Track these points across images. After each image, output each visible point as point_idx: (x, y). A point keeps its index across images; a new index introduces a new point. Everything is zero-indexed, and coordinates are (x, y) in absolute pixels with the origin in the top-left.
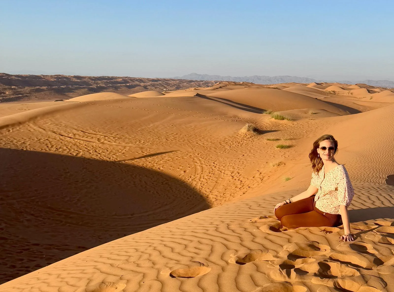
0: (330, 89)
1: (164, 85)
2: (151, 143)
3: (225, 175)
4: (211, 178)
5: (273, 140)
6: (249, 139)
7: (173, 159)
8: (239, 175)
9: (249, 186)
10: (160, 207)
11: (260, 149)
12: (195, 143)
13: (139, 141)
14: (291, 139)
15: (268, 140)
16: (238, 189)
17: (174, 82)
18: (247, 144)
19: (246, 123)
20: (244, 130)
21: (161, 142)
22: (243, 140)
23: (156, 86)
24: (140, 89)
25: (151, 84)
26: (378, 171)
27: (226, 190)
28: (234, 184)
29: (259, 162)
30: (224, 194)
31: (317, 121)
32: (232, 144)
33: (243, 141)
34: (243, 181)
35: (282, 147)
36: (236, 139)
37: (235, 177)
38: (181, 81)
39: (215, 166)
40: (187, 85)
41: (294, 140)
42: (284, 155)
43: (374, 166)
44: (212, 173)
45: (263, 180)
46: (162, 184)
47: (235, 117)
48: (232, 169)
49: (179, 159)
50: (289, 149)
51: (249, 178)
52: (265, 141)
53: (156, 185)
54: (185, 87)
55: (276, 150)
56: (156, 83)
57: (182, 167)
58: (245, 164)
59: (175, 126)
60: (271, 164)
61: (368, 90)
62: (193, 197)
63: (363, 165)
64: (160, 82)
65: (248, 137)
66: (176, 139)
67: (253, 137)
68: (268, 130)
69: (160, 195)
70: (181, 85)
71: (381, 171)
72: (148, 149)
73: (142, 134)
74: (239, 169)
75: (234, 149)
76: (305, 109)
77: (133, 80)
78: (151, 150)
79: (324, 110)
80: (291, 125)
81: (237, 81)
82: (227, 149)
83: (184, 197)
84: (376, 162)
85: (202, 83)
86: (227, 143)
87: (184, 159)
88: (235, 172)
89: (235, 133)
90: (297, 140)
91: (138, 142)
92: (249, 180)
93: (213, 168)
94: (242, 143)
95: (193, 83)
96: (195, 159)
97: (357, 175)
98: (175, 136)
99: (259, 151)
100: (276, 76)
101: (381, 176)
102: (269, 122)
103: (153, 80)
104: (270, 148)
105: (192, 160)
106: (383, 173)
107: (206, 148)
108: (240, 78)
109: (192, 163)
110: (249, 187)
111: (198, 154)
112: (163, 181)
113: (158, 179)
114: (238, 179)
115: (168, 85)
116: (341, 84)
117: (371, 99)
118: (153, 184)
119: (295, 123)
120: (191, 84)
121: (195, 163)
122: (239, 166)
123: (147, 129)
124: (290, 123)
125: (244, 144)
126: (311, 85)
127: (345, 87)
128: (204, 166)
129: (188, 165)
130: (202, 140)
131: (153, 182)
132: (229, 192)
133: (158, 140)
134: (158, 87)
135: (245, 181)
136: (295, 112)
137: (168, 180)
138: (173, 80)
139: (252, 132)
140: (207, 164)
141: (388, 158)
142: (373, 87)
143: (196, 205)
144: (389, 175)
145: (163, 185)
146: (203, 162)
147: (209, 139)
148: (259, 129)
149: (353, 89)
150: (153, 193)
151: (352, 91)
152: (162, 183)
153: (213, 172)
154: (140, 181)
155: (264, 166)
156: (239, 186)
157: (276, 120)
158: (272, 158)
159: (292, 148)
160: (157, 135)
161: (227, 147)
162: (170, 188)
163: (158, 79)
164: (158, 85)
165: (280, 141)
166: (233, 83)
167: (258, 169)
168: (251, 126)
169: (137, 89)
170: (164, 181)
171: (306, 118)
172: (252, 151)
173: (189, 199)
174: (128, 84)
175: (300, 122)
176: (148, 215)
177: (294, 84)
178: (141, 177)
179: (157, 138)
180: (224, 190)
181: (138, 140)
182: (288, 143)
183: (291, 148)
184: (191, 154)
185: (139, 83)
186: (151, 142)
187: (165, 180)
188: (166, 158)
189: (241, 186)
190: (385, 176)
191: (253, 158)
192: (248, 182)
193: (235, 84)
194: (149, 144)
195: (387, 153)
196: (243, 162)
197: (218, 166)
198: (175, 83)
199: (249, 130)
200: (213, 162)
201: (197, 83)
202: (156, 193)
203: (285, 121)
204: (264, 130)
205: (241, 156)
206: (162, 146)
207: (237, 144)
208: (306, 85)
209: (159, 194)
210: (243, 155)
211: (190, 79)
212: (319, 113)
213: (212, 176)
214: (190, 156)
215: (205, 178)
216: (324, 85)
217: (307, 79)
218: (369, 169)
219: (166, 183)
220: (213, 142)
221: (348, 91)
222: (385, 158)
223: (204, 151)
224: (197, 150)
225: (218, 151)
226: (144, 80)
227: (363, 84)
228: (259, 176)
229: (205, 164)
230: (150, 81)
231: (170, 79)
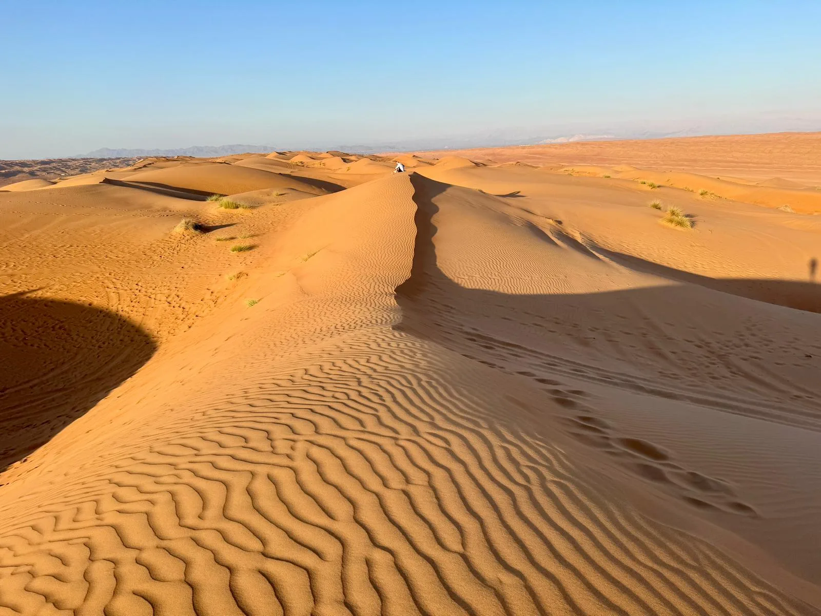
0: (296, 160)
1: (62, 169)
2: (27, 266)
3: (157, 302)
4: (135, 309)
5: (226, 240)
6: (189, 242)
7: (68, 286)
8: (180, 298)
9: (197, 314)
10: (52, 370)
11: (208, 255)
12: (103, 257)
13: (7, 264)
14: (253, 236)
15: (218, 240)
16: (179, 322)
17: (76, 162)
18: (187, 250)
19: (181, 218)
20: (179, 228)
21: (44, 261)
22: (179, 244)
23: (49, 171)
24: (23, 177)
25: (39, 168)
26: (380, 280)
27: (161, 326)
28: (173, 314)
29: (209, 275)
30: (158, 332)
31: (284, 206)
32: (163, 252)
33: (179, 246)
34: (187, 307)
35: (241, 250)
36: (168, 243)
37: (173, 304)
38: (87, 161)
39: (139, 289)
40: (97, 165)
41: (256, 237)
42: (244, 262)
43: (373, 273)
44: (135, 301)
45: (217, 303)
46: (53, 330)
47: (165, 209)
48: (166, 291)
49: (79, 284)
50: (250, 251)
51: (195, 302)
52: (214, 242)
53: (43, 332)
54: (94, 168)
55: (231, 254)
56: (48, 166)
57: (85, 297)
58: (186, 280)
59: (68, 233)
60: (226, 277)
61: (342, 159)
62: (109, 343)
63: (358, 273)
64: (54, 164)
65: (186, 238)
66: (70, 254)
67: (195, 238)
68: (217, 224)
69: (50, 349)
70: (88, 166)
71: (384, 282)
72: (24, 275)
73: (11, 253)
74: (177, 289)
75: (168, 260)
76: (268, 190)
77: (11, 164)
78: (29, 276)
79: (293, 189)
80: (251, 215)
81: (170, 155)
82: (155, 261)
83: (93, 346)
84: (374, 267)
85: (118, 161)
86: (154, 251)
87: (87, 284)
88: (173, 295)
89: (166, 234)
90: (260, 237)
91: (5, 266)
92: (196, 305)
93: (136, 294)
94: (178, 249)
95: (104, 162)
96: (106, 281)
97: (353, 293)
98: (69, 249)
99: (205, 259)
100: (223, 146)
101: (386, 290)
102: (216, 214)
103: (43, 163)
104: (222, 252)
105: (101, 283)
106: (388, 283)
107: (122, 263)
108: (172, 151)
109: (101, 289)
110: (197, 316)
111: (110, 274)
112: (54, 325)
113: (45, 322)
114: (178, 305)
115: (68, 167)
116: (309, 153)
117: (348, 170)
118: (37, 331)
119: (255, 211)
120: (103, 163)
121: (107, 289)
122: (178, 286)
123: (18, 243)
124: (248, 213)
125: (182, 251)
126: (272, 156)
127: (314, 156)
128: (121, 291)
129: (94, 293)
130: (115, 251)
131: (37, 329)
132: (165, 328)
133: (39, 258)
134: (52, 171)
135: (190, 308)
136: (254, 194)
137: (62, 322)
138: (73, 160)
139: (193, 231)
140: (126, 288)
141: (389, 258)
142: (348, 155)
143: (114, 357)
144: (396, 285)
145: (55, 332)
146: (119, 286)
147: (126, 248)
148: (202, 225)
149: (326, 158)
150: (38, 347)
151: (323, 161)
152: (53, 327)
153: (138, 298)
154: (14, 330)
155: (216, 280)
156: (182, 317)
157: (227, 210)
158: (227, 268)
159: (256, 249)
160: (37, 252)
161: (156, 258)
162: (68, 334)
163: (50, 160)
164: (51, 168)
165: (235, 240)
166: (163, 159)
167: (207, 287)
168: (189, 222)
169: (19, 177)
170: (57, 324)
171: (270, 202)
172: (195, 259)
173: (101, 348)
174: (3, 171)
175: (261, 209)
176: (31, 387)
177: (249, 154)
178: (14, 323)
179: (38, 257)
180: (158, 325)
181: (4, 262)
182: (248, 243)
183: (253, 250)
184: (98, 275)
185: (20, 168)
186: (27, 264)
187: (57, 322)
188: (57, 287)
189: (184, 316)
190: (392, 290)
191: (197, 270)
192: (194, 309)
193: (167, 159)
194: (24, 267)
195: (386, 250)
196: (183, 278)
197: (143, 290)
198: (78, 164)
199: (187, 229)
200: (136, 283)
201: (111, 162)
202: (44, 347)
203: (240, 210)
204: (211, 225)
205: (179, 268)
206: (48, 267)
207: (172, 251)
208: (264, 155)
209: (48, 347)
210: (182, 268)
211: (99, 157)
212: (287, 193)
213: (136, 306)
214: (97, 279)
215: (124, 310)
216: (288, 155)
217: (265, 148)
218: (368, 279)
219: (60, 328)
220: (133, 252)
221: (319, 161)
222: (385, 259)
223: (119, 268)
224: (107, 268)
225: (142, 265)
226: (29, 163)
227: (335, 152)
228: (210, 297)
229: (123, 288)
230: (37, 163)
231: (69, 159)
